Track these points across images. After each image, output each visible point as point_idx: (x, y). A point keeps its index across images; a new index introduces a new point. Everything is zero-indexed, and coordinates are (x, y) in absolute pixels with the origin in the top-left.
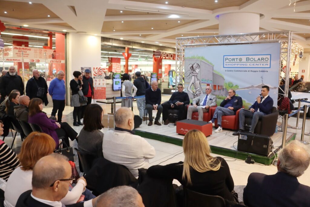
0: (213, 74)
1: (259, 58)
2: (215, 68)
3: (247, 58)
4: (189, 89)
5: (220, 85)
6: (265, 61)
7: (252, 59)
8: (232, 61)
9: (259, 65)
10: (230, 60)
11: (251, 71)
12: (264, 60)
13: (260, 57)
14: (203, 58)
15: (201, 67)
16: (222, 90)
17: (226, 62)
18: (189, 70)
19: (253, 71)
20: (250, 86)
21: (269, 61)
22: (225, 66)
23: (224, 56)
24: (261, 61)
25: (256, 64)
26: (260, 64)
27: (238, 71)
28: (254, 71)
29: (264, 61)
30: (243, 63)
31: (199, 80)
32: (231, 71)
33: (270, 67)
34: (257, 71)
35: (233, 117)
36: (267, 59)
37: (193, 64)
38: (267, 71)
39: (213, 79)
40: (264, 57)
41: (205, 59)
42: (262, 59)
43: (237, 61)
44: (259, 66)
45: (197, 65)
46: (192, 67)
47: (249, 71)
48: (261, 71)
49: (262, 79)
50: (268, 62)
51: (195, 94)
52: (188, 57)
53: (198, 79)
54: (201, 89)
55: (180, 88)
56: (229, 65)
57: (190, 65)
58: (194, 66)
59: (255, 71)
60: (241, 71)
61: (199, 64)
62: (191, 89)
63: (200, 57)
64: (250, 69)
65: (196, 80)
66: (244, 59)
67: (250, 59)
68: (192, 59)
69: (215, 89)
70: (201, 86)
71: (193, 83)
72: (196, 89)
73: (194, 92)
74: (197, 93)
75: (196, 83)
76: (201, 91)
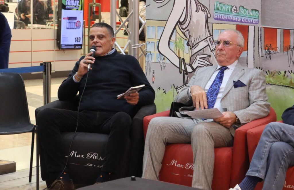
4: (164, 48)
31: (204, 9)
51: (189, 70)
54: (212, 47)
55: (95, 40)
62: (172, 46)
65: (194, 7)
69: (270, 44)
70: (211, 36)
71: (179, 21)
72: (193, 47)
73: (183, 60)
74: (197, 62)
75: (192, 20)
76: (212, 54)
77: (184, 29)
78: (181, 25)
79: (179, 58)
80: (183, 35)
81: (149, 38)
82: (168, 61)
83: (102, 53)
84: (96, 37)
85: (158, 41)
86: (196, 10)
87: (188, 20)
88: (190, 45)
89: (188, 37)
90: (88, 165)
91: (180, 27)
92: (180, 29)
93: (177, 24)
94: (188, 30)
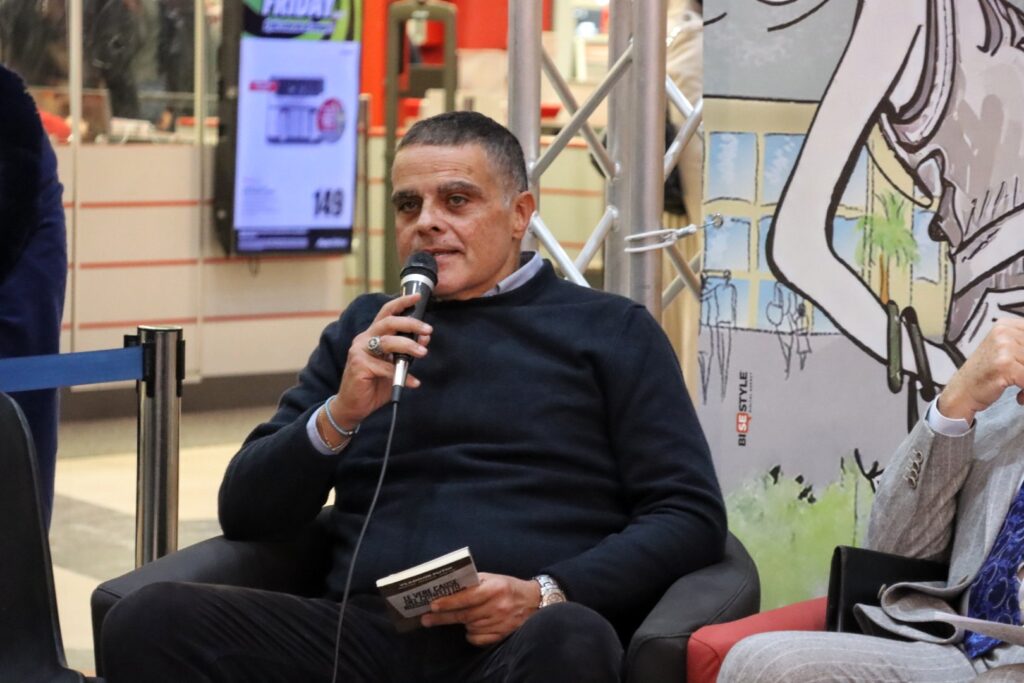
4: (801, 250)
51: (944, 370)
53: (1008, 22)
55: (428, 216)
71: (885, 105)
72: (963, 246)
73: (910, 315)
77: (912, 148)
78: (899, 127)
79: (888, 306)
80: (906, 182)
81: (721, 198)
82: (822, 324)
83: (470, 286)
84: (428, 202)
85: (771, 211)
86: (982, 43)
87: (934, 97)
88: (945, 238)
89: (937, 191)
91: (893, 139)
92: (890, 147)
93: (874, 119)
94: (935, 154)
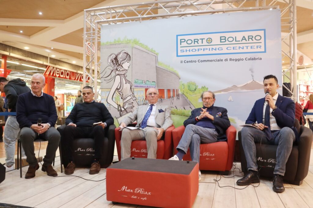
0: (157, 69)
1: (244, 37)
2: (160, 59)
3: (221, 37)
4: (110, 101)
5: (171, 88)
6: (255, 41)
7: (231, 39)
8: (193, 44)
9: (245, 48)
10: (189, 42)
11: (231, 60)
12: (253, 39)
13: (246, 34)
14: (136, 42)
15: (133, 58)
16: (175, 98)
17: (181, 46)
18: (110, 65)
19: (233, 60)
20: (230, 86)
21: (262, 40)
22: (180, 54)
23: (177, 36)
24: (247, 42)
25: (239, 47)
26: (247, 47)
27: (204, 61)
28: (236, 60)
29: (253, 42)
30: (214, 47)
31: (129, 82)
32: (191, 61)
33: (265, 52)
34: (242, 60)
35: (223, 144)
36: (258, 38)
37: (116, 54)
38: (261, 59)
39: (157, 77)
40: (254, 34)
41: (141, 43)
42: (249, 38)
43: (202, 43)
44: (245, 50)
45: (126, 55)
46: (116, 59)
47: (226, 60)
48: (249, 59)
49: (252, 72)
50: (261, 43)
51: (123, 109)
52: (107, 42)
53: (127, 81)
54: (134, 99)
56: (188, 52)
57: (111, 55)
58: (119, 57)
59: (239, 60)
60: (211, 61)
61: (129, 54)
62: (114, 100)
63: (130, 40)
64: (229, 57)
65: (124, 82)
66: (216, 39)
67: (226, 39)
68: (115, 44)
69: (162, 96)
70: (133, 94)
71: (117, 88)
72: (124, 99)
73: (120, 105)
74: (127, 106)
75: (123, 87)
76: (134, 102)
77: (119, 92)
78: (118, 90)
79: (118, 105)
80: (119, 95)
81: (102, 97)
82: (112, 106)
83: (90, 101)
84: (86, 94)
87: (121, 88)
89: (122, 95)
90: (87, 154)
92: (117, 92)
93: (116, 90)
94: (121, 92)
